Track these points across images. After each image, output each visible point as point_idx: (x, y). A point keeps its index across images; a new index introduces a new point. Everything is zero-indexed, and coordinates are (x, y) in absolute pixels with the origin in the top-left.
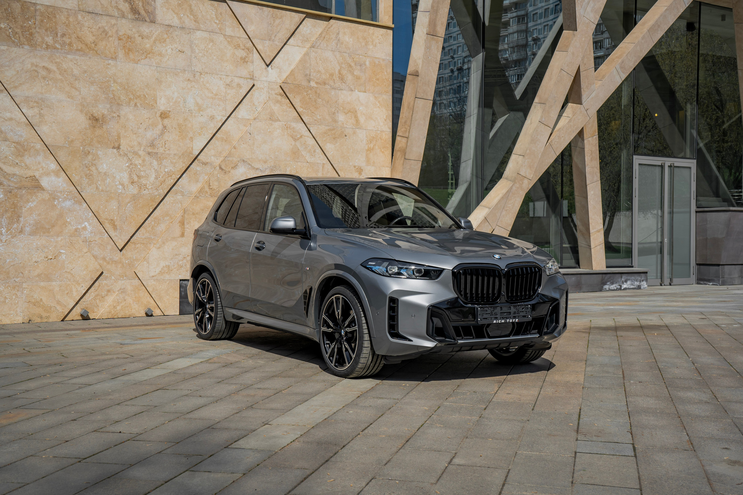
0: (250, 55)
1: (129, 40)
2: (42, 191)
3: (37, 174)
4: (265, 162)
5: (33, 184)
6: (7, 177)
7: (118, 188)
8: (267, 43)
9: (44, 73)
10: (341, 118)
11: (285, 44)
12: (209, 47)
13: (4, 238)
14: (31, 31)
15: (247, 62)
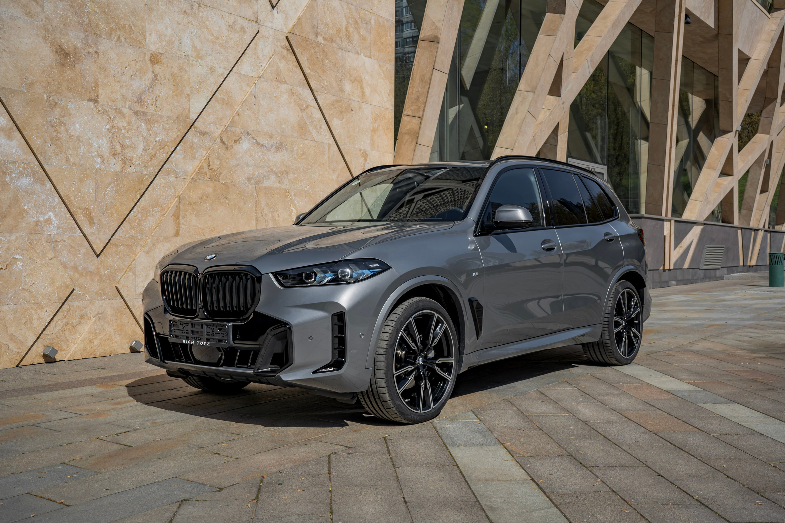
4: (271, 137)
7: (95, 162)
10: (348, 87)
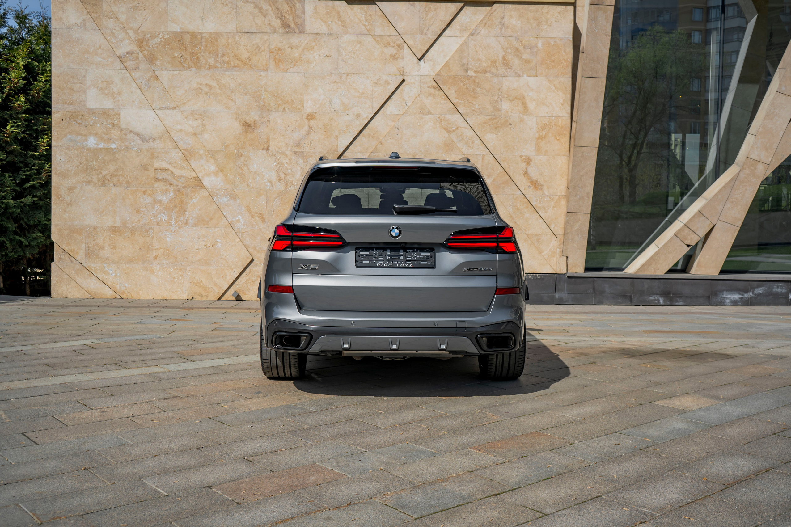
0: (401, 51)
1: (280, 52)
2: (203, 190)
3: (200, 176)
5: (196, 183)
6: (176, 178)
7: (266, 185)
8: (419, 37)
9: (206, 89)
10: (505, 106)
11: (440, 36)
12: (357, 48)
13: (173, 229)
14: (197, 55)
15: (397, 59)
